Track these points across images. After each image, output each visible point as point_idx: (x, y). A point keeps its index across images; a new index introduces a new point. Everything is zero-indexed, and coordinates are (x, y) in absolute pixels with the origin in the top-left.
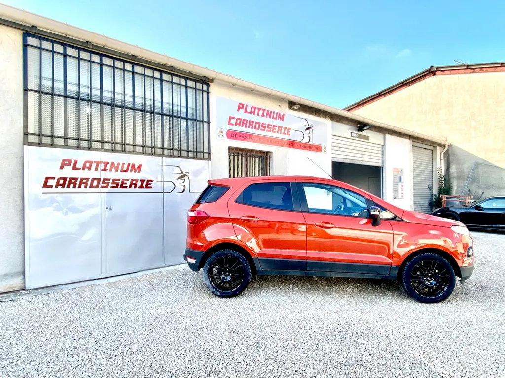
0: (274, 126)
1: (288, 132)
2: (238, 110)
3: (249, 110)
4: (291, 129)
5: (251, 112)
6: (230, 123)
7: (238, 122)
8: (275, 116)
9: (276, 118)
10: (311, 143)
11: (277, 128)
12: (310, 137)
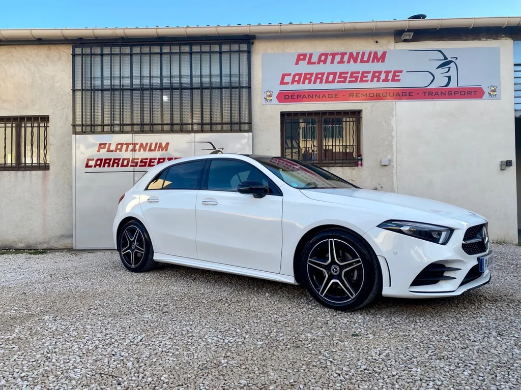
0: (363, 73)
1: (394, 76)
2: (297, 63)
3: (315, 59)
4: (401, 72)
5: (319, 61)
6: (282, 83)
7: (297, 78)
8: (365, 58)
9: (368, 61)
10: (453, 85)
11: (370, 76)
12: (449, 78)
